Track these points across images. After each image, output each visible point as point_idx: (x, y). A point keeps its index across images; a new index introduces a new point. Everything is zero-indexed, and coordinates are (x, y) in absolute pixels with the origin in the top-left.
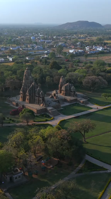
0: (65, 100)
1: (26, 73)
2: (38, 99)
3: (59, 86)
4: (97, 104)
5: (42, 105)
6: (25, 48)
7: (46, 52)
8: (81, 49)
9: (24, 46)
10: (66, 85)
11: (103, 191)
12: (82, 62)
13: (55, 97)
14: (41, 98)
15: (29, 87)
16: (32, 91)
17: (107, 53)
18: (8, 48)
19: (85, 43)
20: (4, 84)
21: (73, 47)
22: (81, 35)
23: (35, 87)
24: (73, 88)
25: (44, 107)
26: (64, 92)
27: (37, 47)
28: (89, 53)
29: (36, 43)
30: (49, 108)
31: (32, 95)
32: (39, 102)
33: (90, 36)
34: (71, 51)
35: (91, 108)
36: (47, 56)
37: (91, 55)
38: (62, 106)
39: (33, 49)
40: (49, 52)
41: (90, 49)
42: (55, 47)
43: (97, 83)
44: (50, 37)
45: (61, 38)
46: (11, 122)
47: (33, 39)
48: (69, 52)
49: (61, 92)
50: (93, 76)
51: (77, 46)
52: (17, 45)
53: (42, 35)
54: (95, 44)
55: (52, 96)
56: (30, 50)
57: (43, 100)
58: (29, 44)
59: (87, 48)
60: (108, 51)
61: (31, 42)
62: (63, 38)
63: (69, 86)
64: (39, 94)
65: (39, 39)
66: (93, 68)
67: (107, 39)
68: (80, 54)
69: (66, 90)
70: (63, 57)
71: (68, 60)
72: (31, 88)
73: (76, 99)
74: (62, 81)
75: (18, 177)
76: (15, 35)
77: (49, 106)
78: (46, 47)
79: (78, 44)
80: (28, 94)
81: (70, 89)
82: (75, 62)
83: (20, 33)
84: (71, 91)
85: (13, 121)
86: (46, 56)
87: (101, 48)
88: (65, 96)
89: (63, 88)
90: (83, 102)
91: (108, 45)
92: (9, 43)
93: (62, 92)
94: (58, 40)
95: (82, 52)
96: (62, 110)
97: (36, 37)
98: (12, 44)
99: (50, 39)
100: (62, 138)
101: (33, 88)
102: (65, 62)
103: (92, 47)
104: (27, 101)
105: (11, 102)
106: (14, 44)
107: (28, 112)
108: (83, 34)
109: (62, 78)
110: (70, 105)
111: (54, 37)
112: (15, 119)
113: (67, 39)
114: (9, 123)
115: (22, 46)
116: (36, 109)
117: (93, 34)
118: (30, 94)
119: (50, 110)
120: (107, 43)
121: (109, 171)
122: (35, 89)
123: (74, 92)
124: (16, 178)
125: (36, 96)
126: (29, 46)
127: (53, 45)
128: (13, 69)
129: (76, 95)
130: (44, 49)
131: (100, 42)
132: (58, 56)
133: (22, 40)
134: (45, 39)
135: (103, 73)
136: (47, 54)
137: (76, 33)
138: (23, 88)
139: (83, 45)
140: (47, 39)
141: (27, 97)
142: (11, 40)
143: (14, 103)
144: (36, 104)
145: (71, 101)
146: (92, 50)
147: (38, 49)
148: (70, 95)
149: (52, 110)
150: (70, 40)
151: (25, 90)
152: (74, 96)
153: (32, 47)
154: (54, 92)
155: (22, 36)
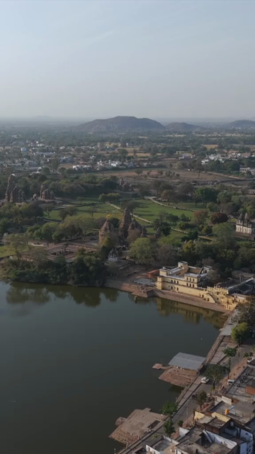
0: (44, 202)
1: (10, 179)
3: (40, 191)
6: (11, 163)
7: (40, 168)
8: (90, 164)
9: (9, 161)
10: (46, 190)
13: (35, 200)
14: (22, 197)
15: (13, 190)
16: (15, 192)
17: (121, 169)
21: (81, 162)
24: (52, 192)
26: (44, 196)
27: (29, 163)
29: (28, 157)
31: (15, 195)
34: (74, 167)
36: (40, 173)
39: (23, 165)
43: (76, 189)
44: (53, 148)
45: (72, 149)
47: (24, 151)
48: (70, 168)
55: (33, 199)
56: (19, 166)
58: (17, 158)
61: (20, 156)
62: (75, 150)
63: (49, 191)
65: (35, 151)
69: (46, 194)
73: (54, 201)
74: (43, 188)
78: (42, 162)
80: (11, 195)
81: (49, 193)
83: (2, 141)
84: (50, 195)
86: (38, 172)
87: (117, 163)
88: (45, 199)
89: (43, 193)
90: (59, 203)
97: (29, 147)
101: (16, 190)
104: (10, 201)
111: (61, 148)
113: (80, 151)
115: (7, 162)
118: (13, 195)
123: (52, 196)
126: (17, 161)
130: (39, 165)
133: (7, 153)
134: (44, 151)
136: (40, 170)
141: (11, 198)
145: (49, 203)
147: (29, 165)
148: (49, 198)
150: (85, 152)
151: (9, 192)
153: (23, 163)
154: (35, 195)
155: (6, 145)
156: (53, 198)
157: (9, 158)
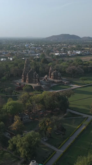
0: (54, 82)
1: (26, 62)
2: (34, 80)
3: (49, 73)
4: (76, 84)
5: (37, 84)
6: (21, 52)
7: (37, 55)
8: (64, 53)
10: (54, 72)
11: (80, 125)
12: (65, 61)
13: (46, 80)
14: (37, 79)
15: (28, 72)
16: (30, 74)
17: (84, 55)
18: (8, 53)
19: (67, 49)
20: (9, 72)
21: (58, 52)
22: (64, 44)
23: (33, 71)
24: (59, 74)
25: (39, 85)
26: (53, 77)
27: (31, 52)
28: (70, 55)
29: (29, 49)
30: (42, 86)
31: (30, 77)
32: (35, 82)
33: (71, 45)
34: (56, 54)
35: (73, 87)
36: (39, 57)
37: (72, 56)
38: (51, 85)
39: (27, 53)
40: (40, 55)
41: (71, 53)
42: (44, 52)
43: (77, 71)
44: (39, 45)
45: (48, 46)
46: (17, 94)
47: (27, 46)
48: (55, 55)
49: (50, 77)
50: (73, 67)
51: (61, 51)
52: (14, 51)
53: (33, 44)
54: (75, 49)
55: (45, 79)
57: (39, 81)
59: (69, 52)
60: (85, 54)
61: (25, 48)
62: (50, 46)
63: (56, 73)
64: (35, 76)
65: (31, 47)
66: (73, 63)
67: (84, 47)
68: (64, 56)
69: (54, 75)
70: (51, 58)
71: (54, 59)
72: (30, 72)
73: (62, 81)
74: (51, 69)
75: (26, 119)
76: (12, 44)
77: (42, 85)
78: (37, 52)
79: (62, 49)
80: (27, 77)
81: (57, 74)
82: (60, 61)
83: (16, 43)
84: (58, 76)
85: (18, 93)
86: (37, 57)
87: (80, 52)
88: (53, 79)
89: (52, 74)
90: (66, 83)
91: (85, 50)
92: (8, 50)
93: (52, 77)
94: (46, 48)
95: (65, 54)
96: (52, 88)
97: (28, 45)
98: (11, 50)
99: (40, 47)
100: (53, 96)
101: (31, 73)
102: (52, 61)
103: (73, 51)
104: (27, 81)
105: (16, 83)
106: (12, 50)
107: (29, 86)
108: (65, 44)
109: (51, 67)
110: (57, 85)
112: (19, 93)
113: (53, 47)
114: (16, 94)
115: (18, 51)
116: (34, 86)
117: (73, 44)
118: (29, 77)
119: (43, 87)
120: (84, 49)
121: (84, 117)
122: (32, 73)
123: (60, 76)
124: (25, 119)
125: (33, 78)
126: (24, 51)
127: (43, 51)
128: (15, 63)
129: (62, 79)
130: (36, 53)
131: (79, 48)
132: (47, 57)
133: (18, 48)
134: (36, 46)
135: (81, 65)
136: (38, 56)
137: (60, 43)
138: (24, 73)
139: (65, 50)
140: (37, 47)
141: (27, 79)
142: (9, 47)
143: (18, 83)
144: (34, 83)
145: (58, 82)
146: (72, 53)
147: (31, 53)
148: (57, 79)
149: (45, 87)
150: (56, 47)
151: (25, 74)
152: (60, 80)
153: (27, 52)
154: (46, 76)
155: (17, 45)
156: (60, 79)
157: (20, 50)
